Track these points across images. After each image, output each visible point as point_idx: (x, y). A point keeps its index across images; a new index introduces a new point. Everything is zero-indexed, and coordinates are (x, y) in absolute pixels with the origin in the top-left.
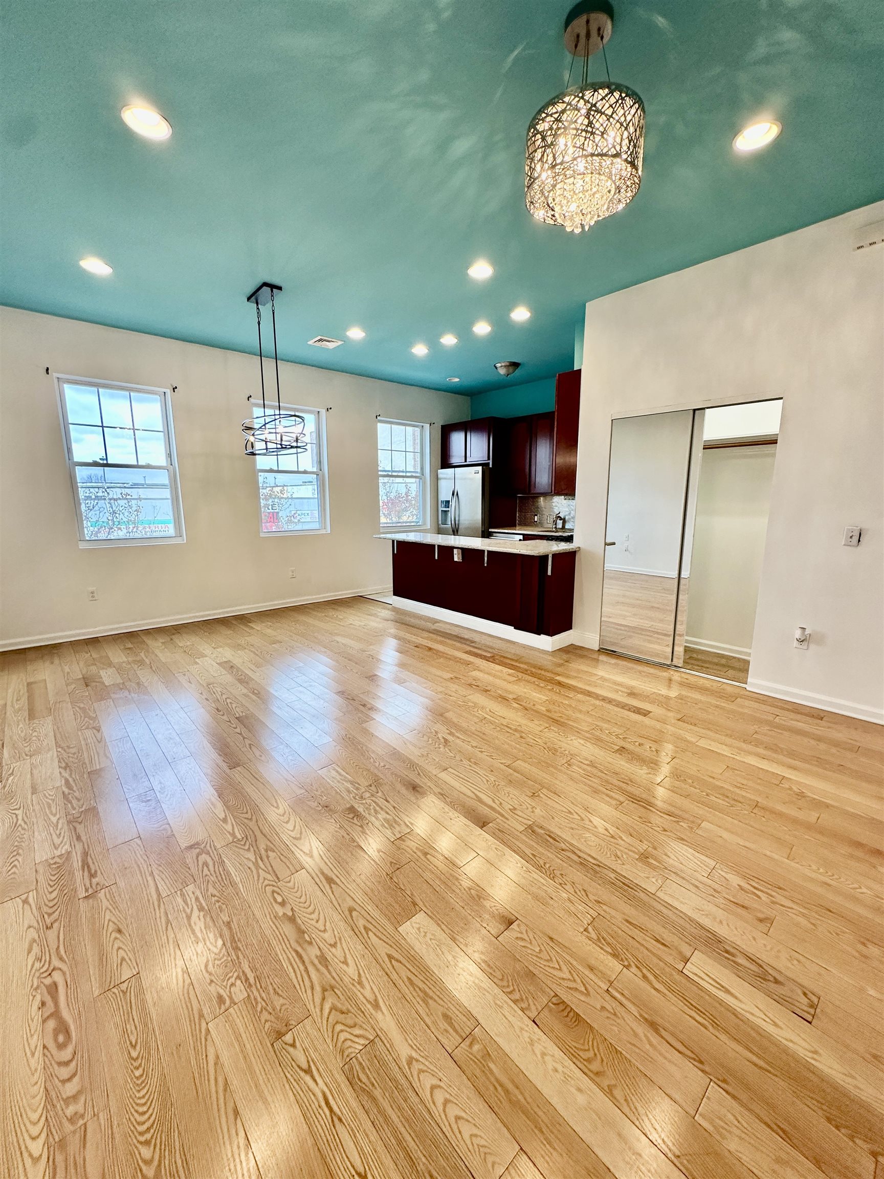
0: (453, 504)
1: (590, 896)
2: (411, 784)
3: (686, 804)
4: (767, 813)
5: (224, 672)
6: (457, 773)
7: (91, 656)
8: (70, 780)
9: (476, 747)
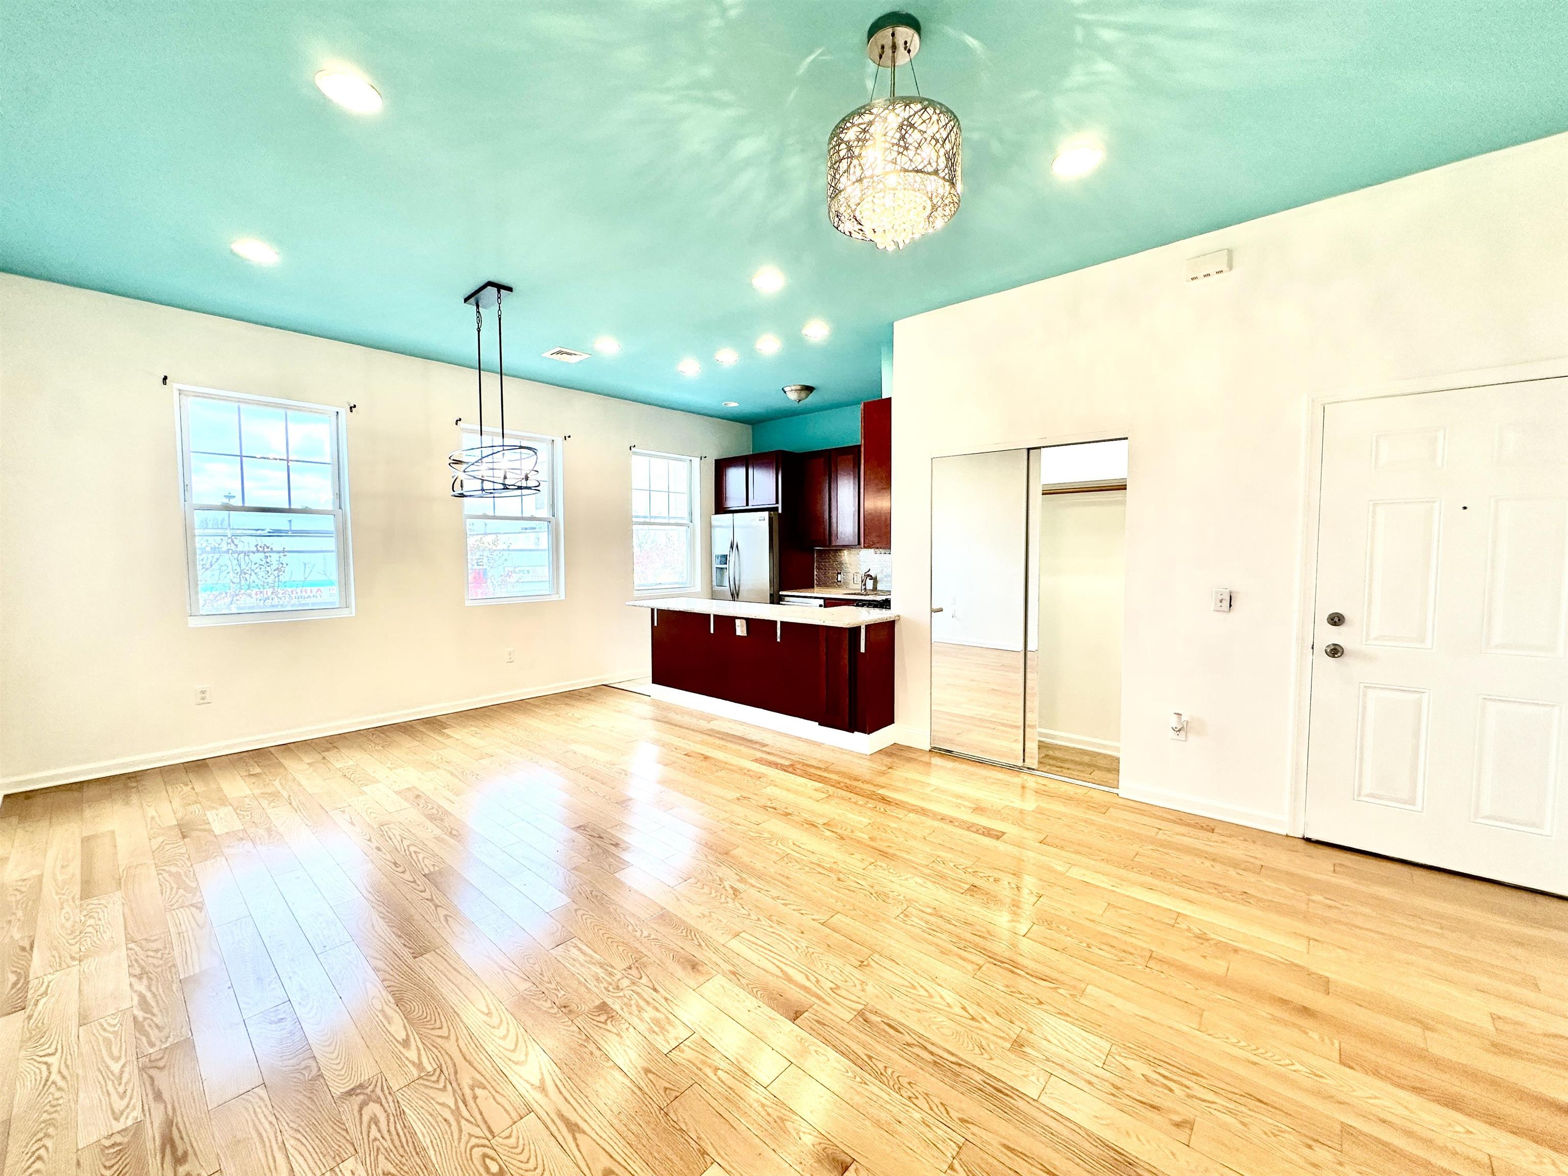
0: (732, 559)
1: (952, 1113)
2: (688, 961)
3: (1063, 961)
4: (1166, 966)
5: (405, 804)
6: (754, 939)
7: (193, 789)
8: (149, 996)
9: (778, 898)
